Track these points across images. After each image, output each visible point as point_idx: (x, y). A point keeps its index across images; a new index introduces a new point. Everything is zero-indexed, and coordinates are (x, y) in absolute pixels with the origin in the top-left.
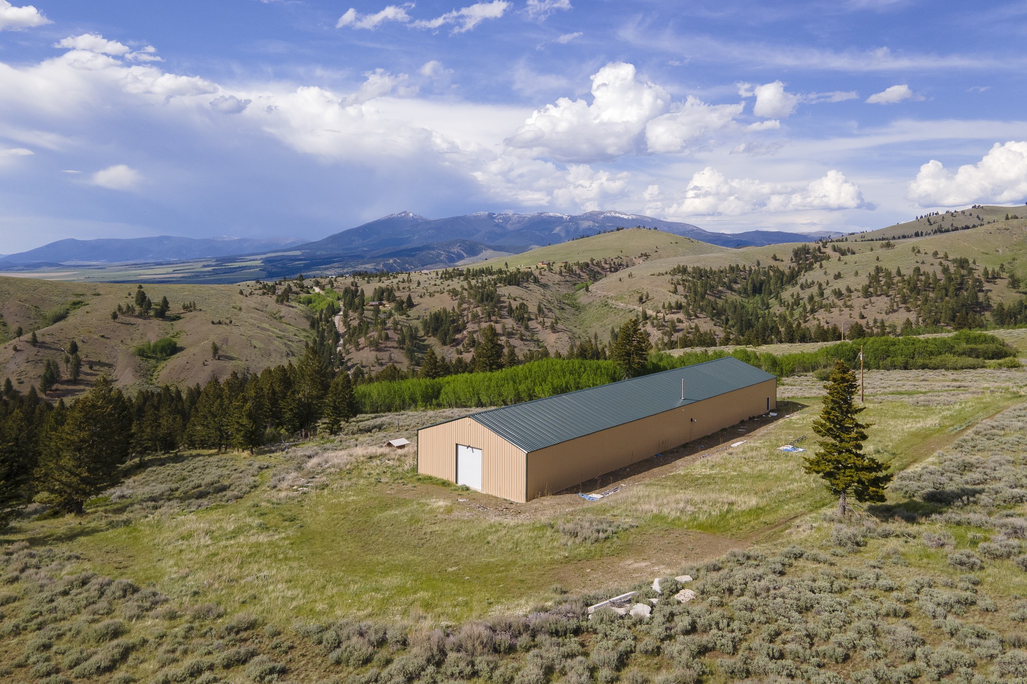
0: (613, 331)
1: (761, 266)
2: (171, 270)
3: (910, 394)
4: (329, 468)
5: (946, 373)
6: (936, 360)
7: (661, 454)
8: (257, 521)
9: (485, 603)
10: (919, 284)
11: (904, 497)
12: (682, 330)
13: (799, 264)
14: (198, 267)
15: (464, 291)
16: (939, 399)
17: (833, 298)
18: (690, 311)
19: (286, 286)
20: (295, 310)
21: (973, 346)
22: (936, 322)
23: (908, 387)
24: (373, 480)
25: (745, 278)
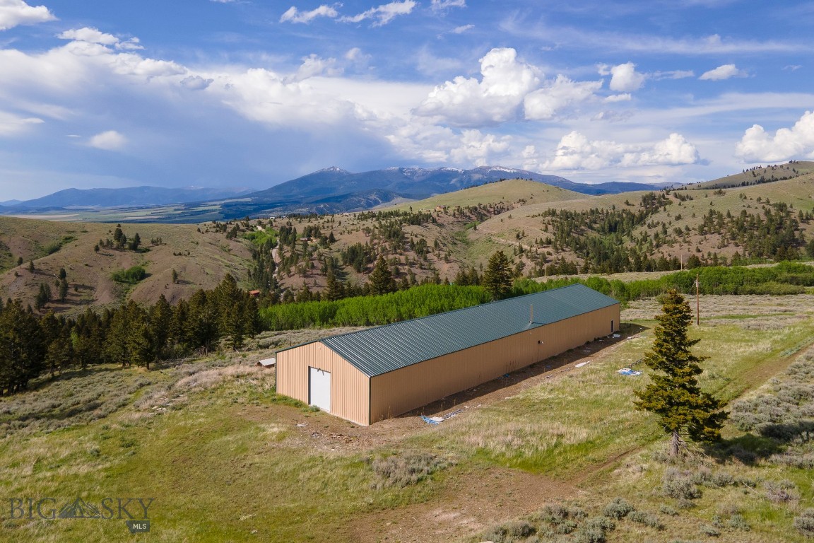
1: (616, 210)
2: (149, 213)
3: (741, 317)
4: (196, 387)
5: (771, 298)
6: (762, 287)
7: (508, 375)
8: (95, 447)
10: (745, 224)
11: (741, 430)
12: (551, 261)
13: (647, 208)
14: (170, 210)
15: (376, 230)
16: (768, 323)
17: (674, 235)
18: (558, 246)
19: (235, 226)
20: (241, 244)
21: (794, 275)
22: (760, 255)
23: (738, 312)
24: (230, 400)
25: (603, 220)
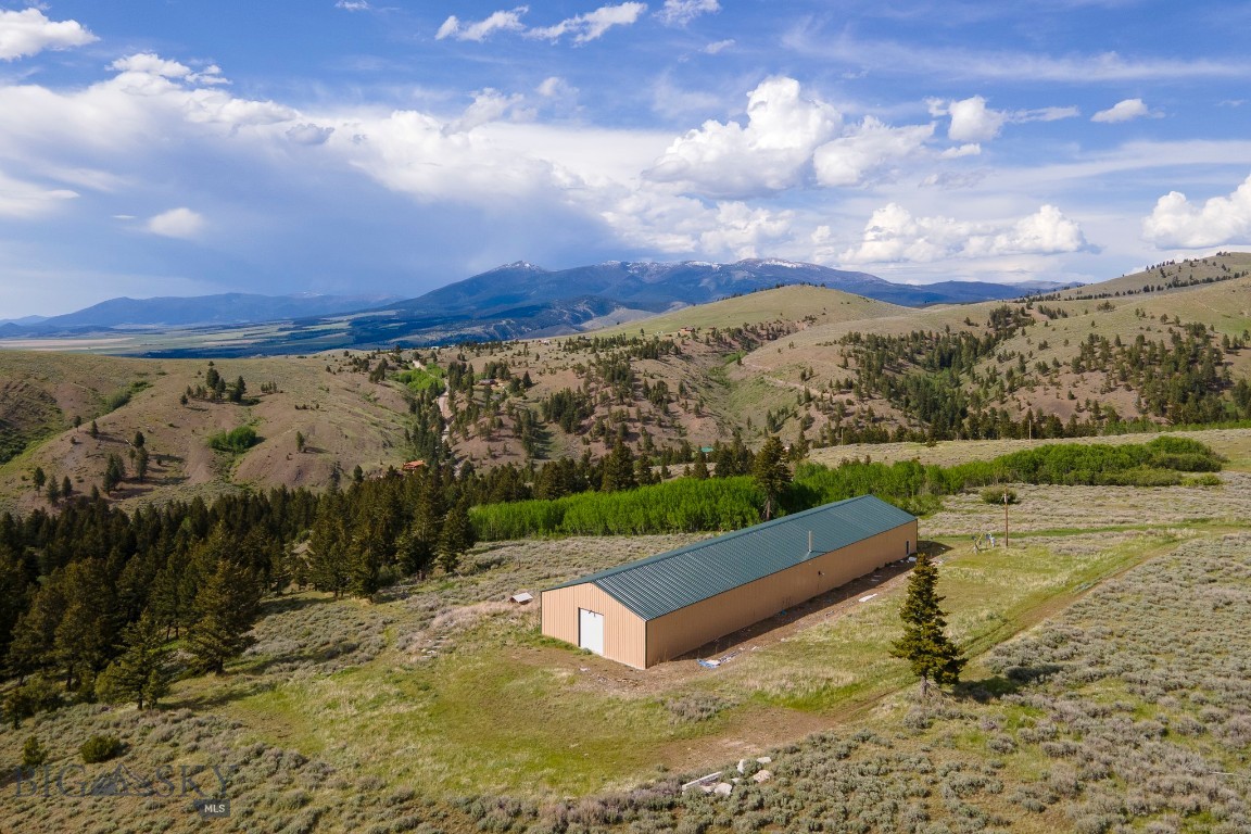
0: (769, 415)
1: (951, 332)
2: (241, 335)
4: (455, 627)
6: (1127, 474)
7: (786, 610)
8: (395, 690)
9: (600, 779)
10: (1143, 356)
12: (852, 414)
13: (997, 330)
14: (273, 331)
15: (592, 368)
17: (1036, 373)
18: (863, 390)
19: (381, 361)
20: (390, 391)
21: (1171, 455)
24: (498, 643)
25: (931, 348)
